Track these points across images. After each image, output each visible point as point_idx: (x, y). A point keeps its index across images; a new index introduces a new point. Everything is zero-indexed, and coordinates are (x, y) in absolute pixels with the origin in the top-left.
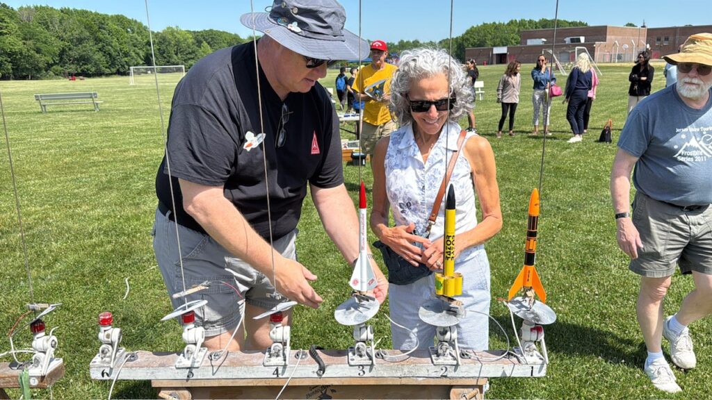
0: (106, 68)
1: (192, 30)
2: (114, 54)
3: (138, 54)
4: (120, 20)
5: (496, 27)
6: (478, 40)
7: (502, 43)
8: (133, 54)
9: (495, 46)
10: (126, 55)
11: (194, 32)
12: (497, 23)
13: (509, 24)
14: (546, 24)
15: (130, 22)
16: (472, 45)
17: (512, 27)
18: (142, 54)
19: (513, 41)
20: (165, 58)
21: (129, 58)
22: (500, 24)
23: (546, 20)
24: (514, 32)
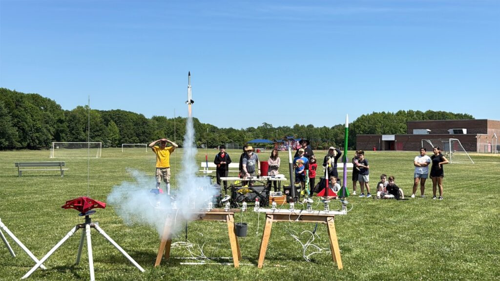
0: (19, 142)
1: (100, 110)
2: (27, 129)
3: (49, 130)
4: (35, 98)
5: (385, 116)
6: (369, 127)
7: (392, 131)
8: (45, 130)
9: (384, 134)
10: (38, 130)
11: (102, 112)
12: (386, 113)
13: (397, 114)
14: (433, 115)
15: (44, 101)
16: (363, 131)
17: (400, 117)
18: (52, 130)
19: (402, 130)
20: (74, 135)
21: (40, 133)
22: (389, 114)
23: (432, 112)
24: (403, 121)
